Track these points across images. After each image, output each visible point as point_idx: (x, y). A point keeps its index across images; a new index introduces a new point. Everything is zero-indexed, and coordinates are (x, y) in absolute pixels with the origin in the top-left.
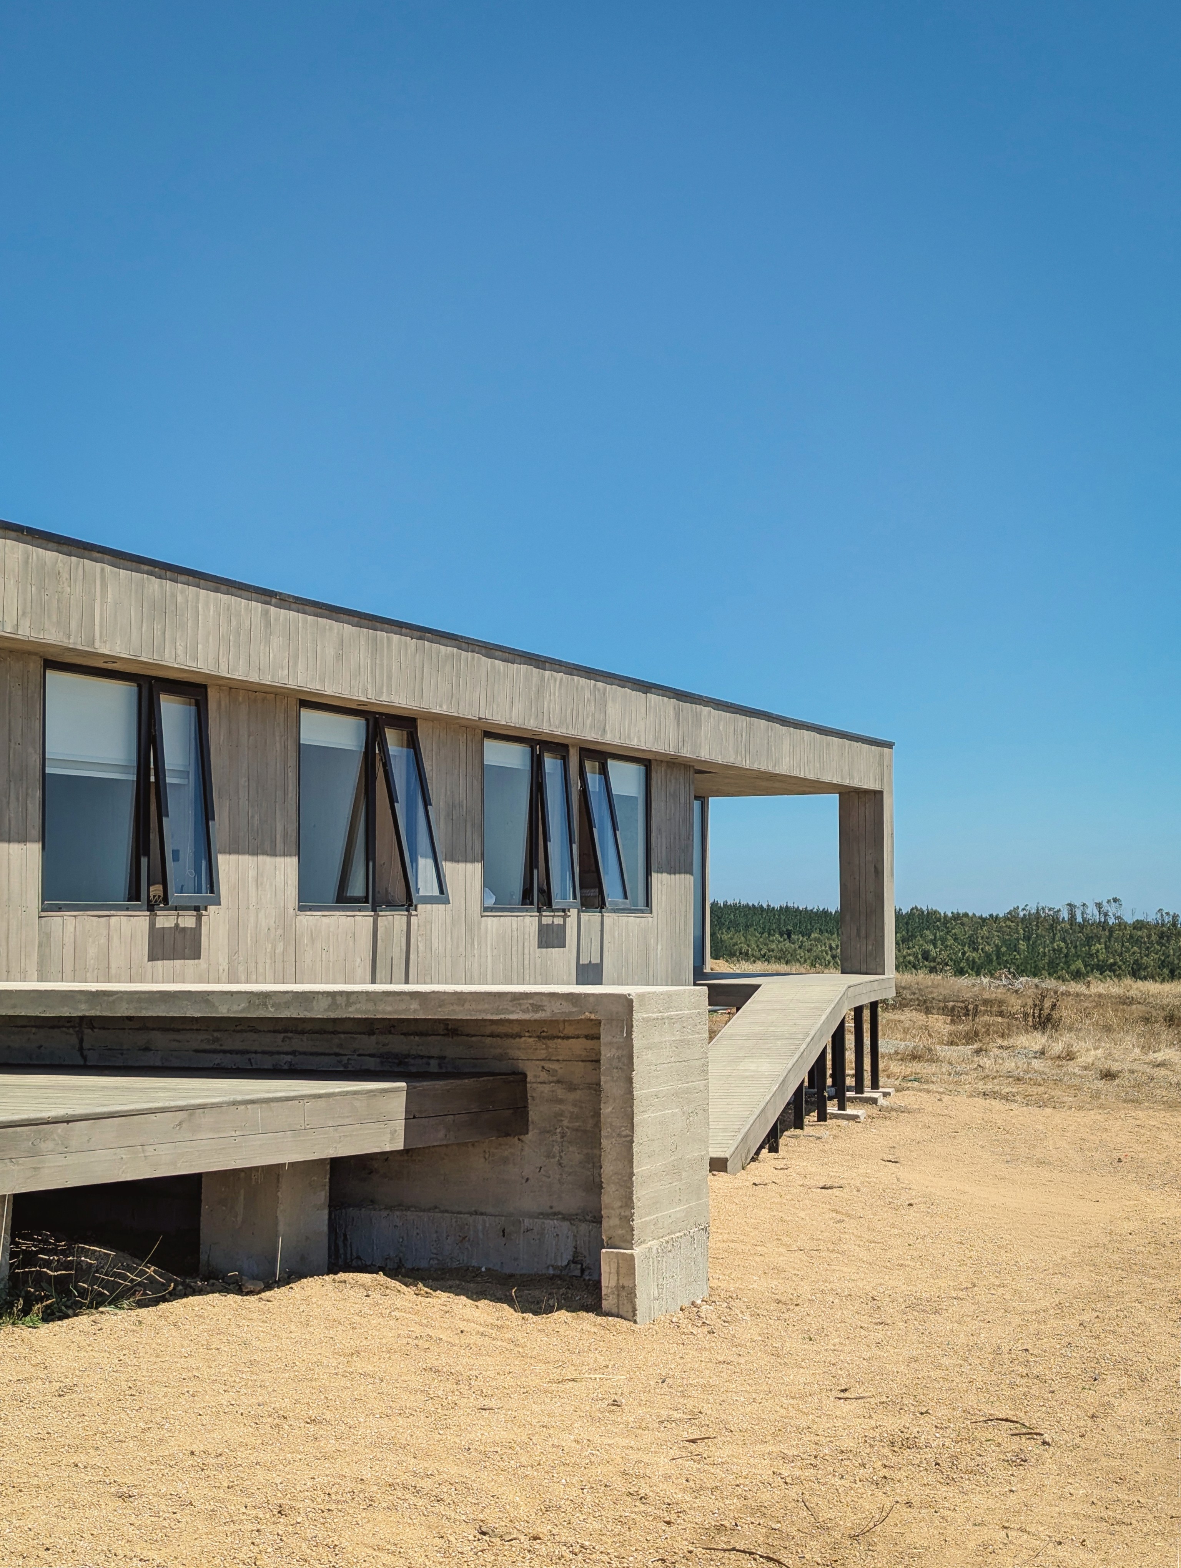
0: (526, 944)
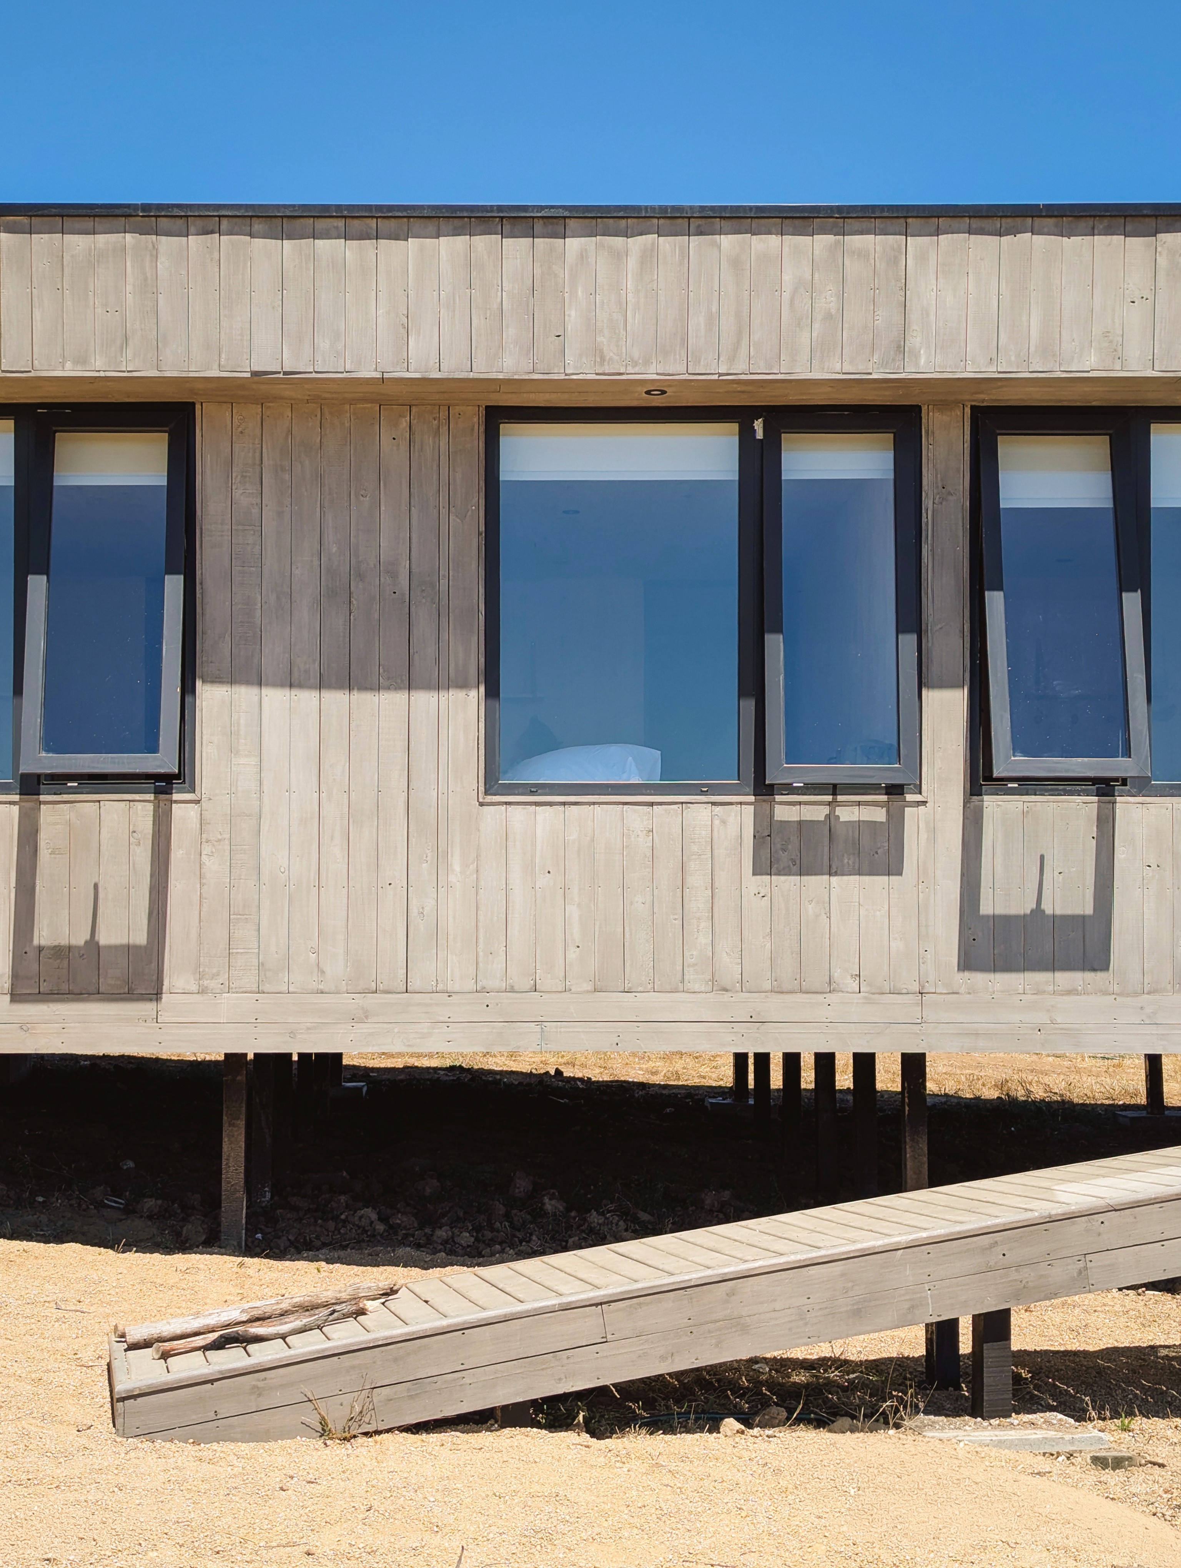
0: (693, 865)
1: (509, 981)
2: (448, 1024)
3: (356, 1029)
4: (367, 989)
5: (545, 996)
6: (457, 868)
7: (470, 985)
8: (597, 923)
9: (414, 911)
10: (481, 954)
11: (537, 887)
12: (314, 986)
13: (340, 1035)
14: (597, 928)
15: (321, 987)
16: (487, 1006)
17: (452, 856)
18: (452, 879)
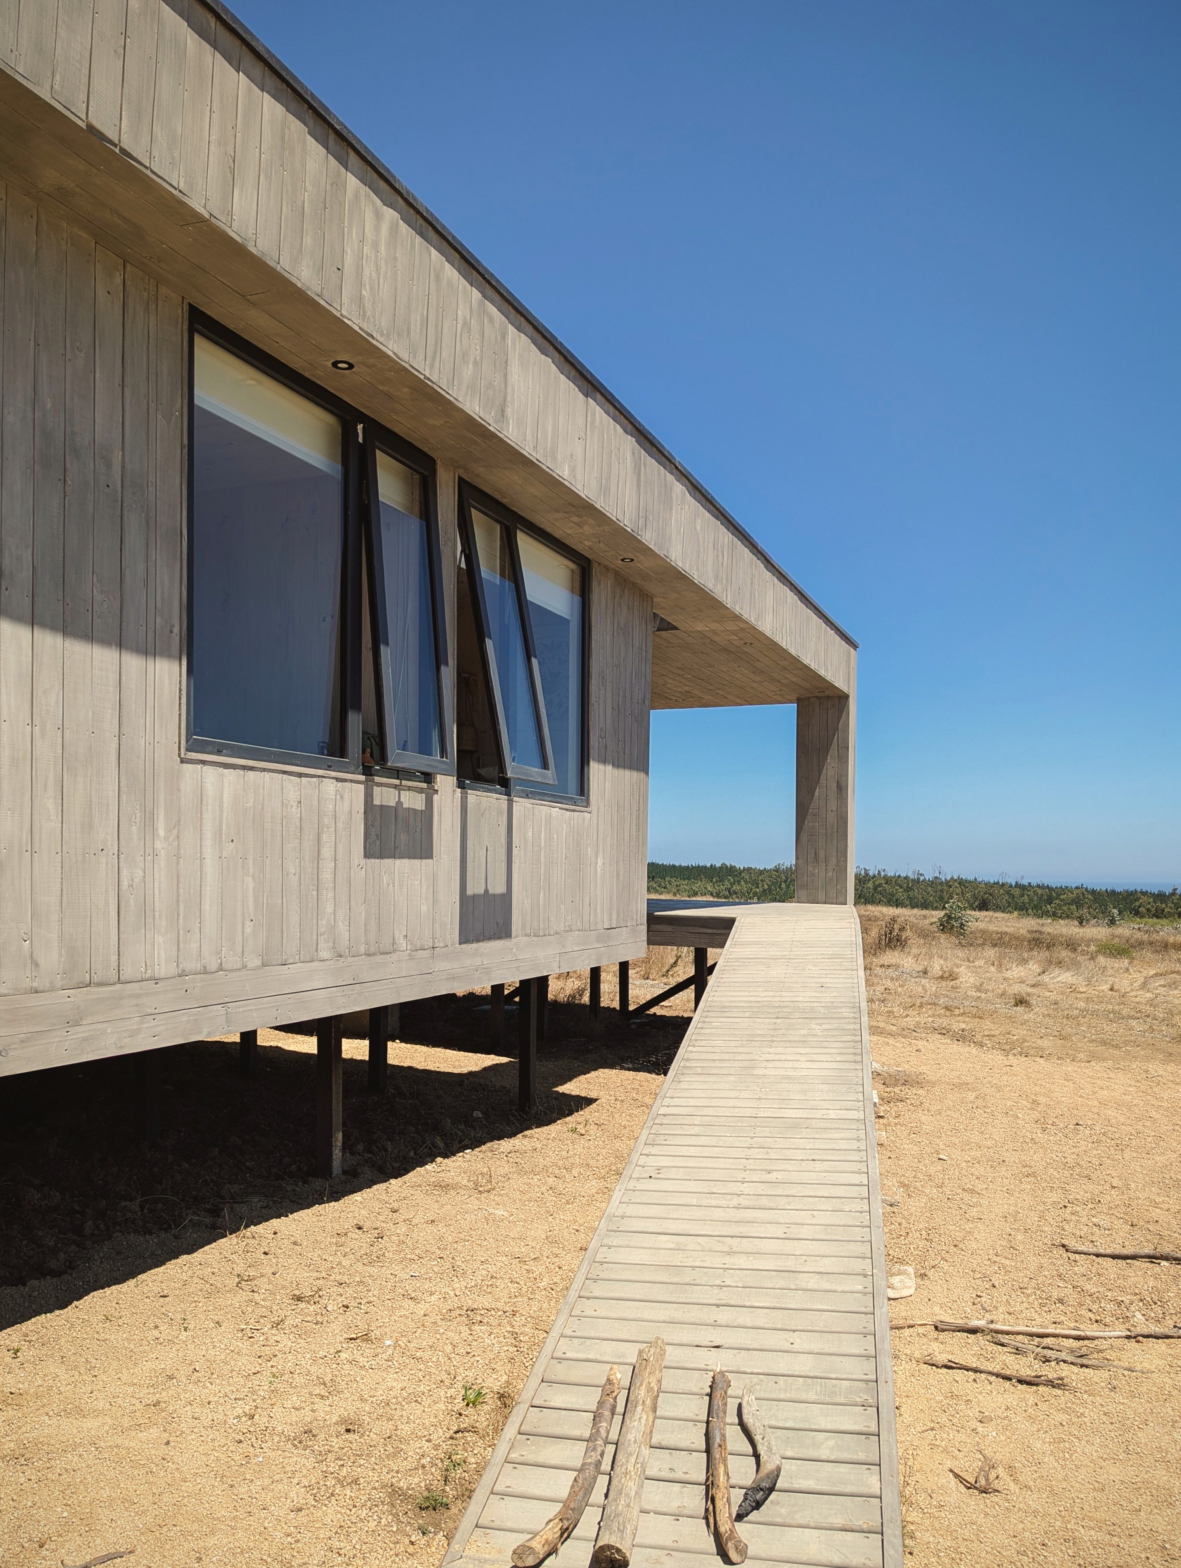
0: (324, 837)
1: (204, 961)
2: (154, 1017)
3: (71, 1035)
4: (81, 982)
5: (230, 975)
6: (162, 832)
7: (173, 970)
8: (265, 895)
9: (125, 883)
10: (181, 932)
11: (224, 857)
12: (28, 983)
13: (55, 1045)
14: (265, 901)
15: (35, 985)
16: (186, 991)
17: (157, 819)
18: (158, 845)
